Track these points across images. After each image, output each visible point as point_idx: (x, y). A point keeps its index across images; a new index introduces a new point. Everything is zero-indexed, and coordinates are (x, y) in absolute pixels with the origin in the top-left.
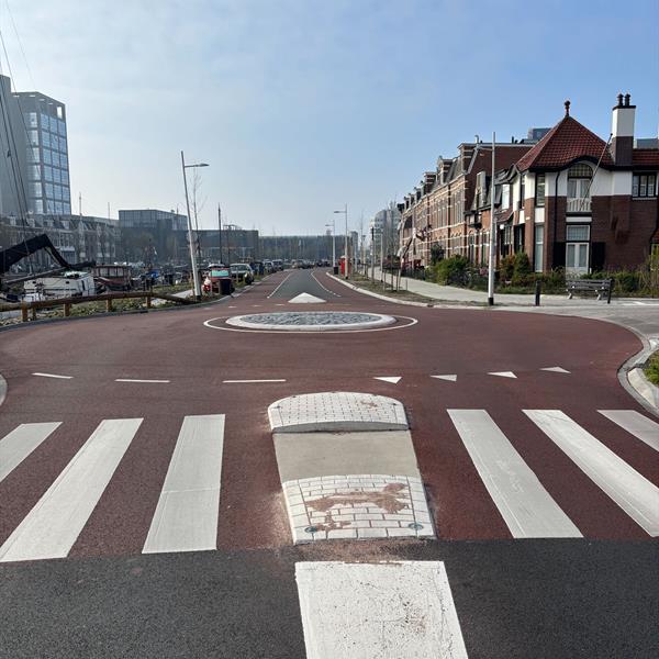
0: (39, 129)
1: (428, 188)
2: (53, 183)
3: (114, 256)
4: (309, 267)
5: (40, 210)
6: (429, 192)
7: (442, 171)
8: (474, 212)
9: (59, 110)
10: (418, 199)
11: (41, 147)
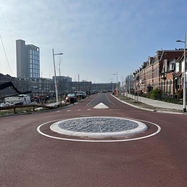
0: (32, 54)
1: (144, 67)
2: (35, 69)
3: (50, 89)
4: (106, 92)
5: (31, 76)
6: (145, 68)
7: (150, 61)
8: (163, 74)
9: (38, 49)
10: (141, 70)
11: (32, 59)
